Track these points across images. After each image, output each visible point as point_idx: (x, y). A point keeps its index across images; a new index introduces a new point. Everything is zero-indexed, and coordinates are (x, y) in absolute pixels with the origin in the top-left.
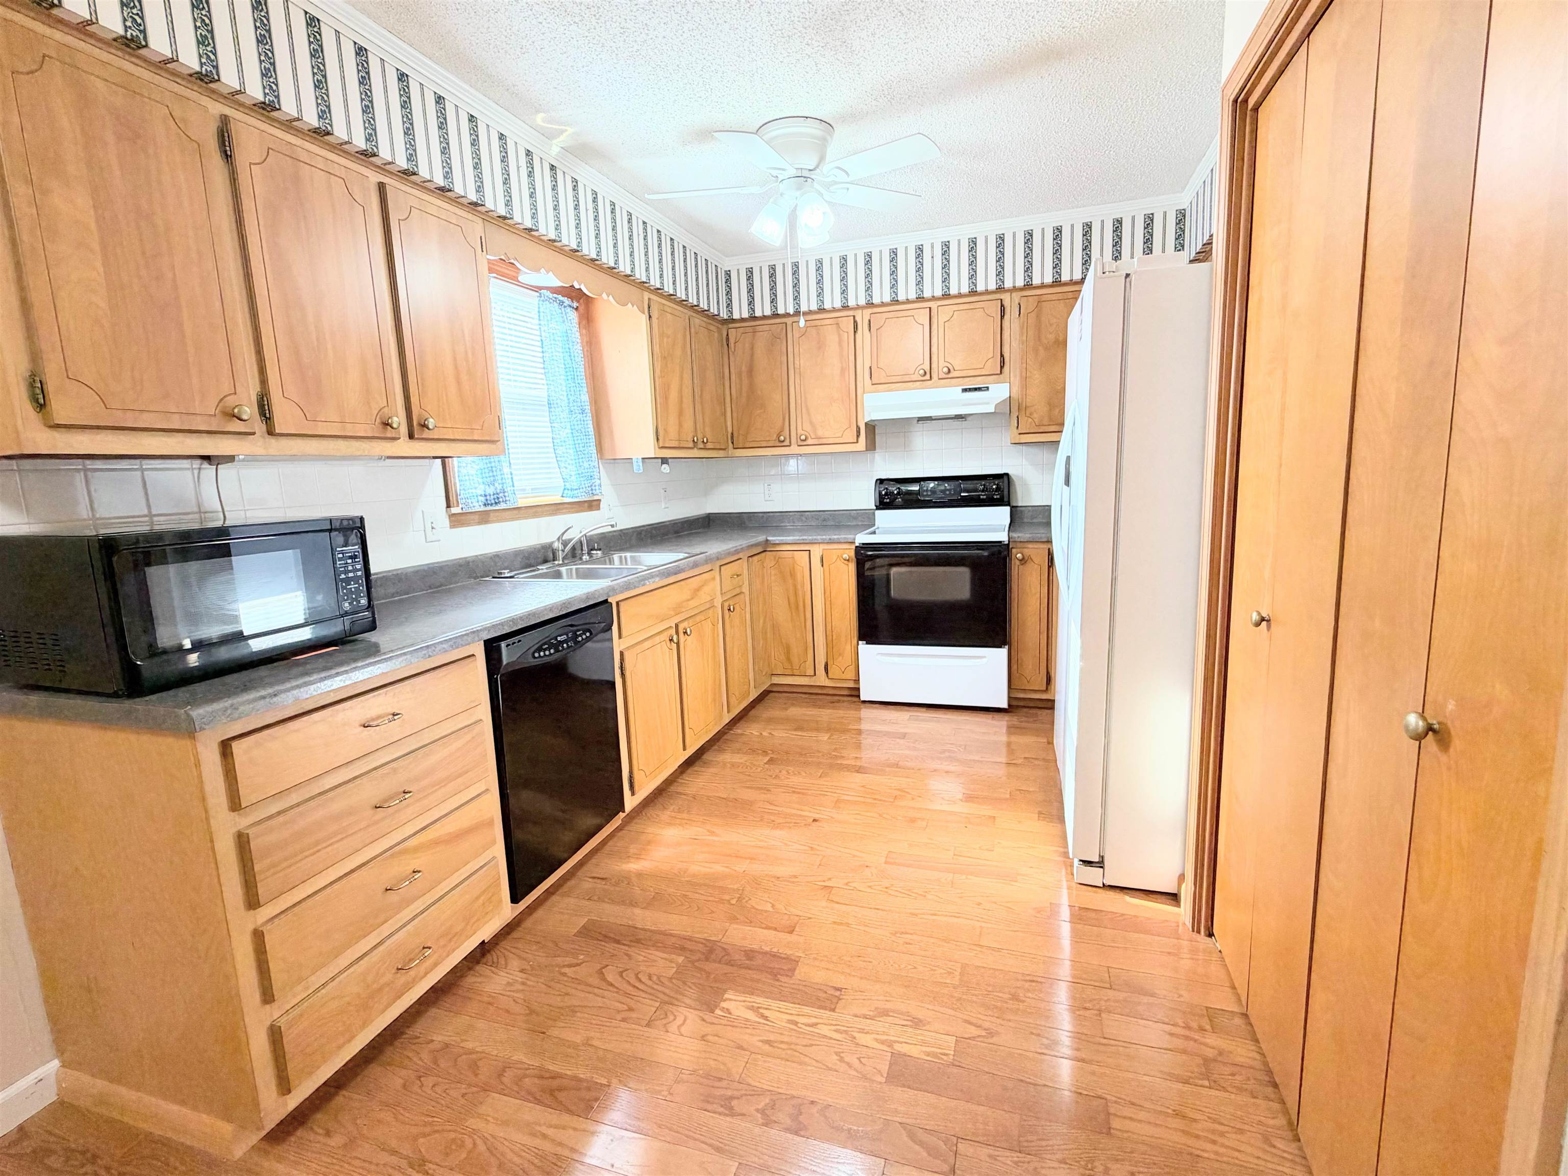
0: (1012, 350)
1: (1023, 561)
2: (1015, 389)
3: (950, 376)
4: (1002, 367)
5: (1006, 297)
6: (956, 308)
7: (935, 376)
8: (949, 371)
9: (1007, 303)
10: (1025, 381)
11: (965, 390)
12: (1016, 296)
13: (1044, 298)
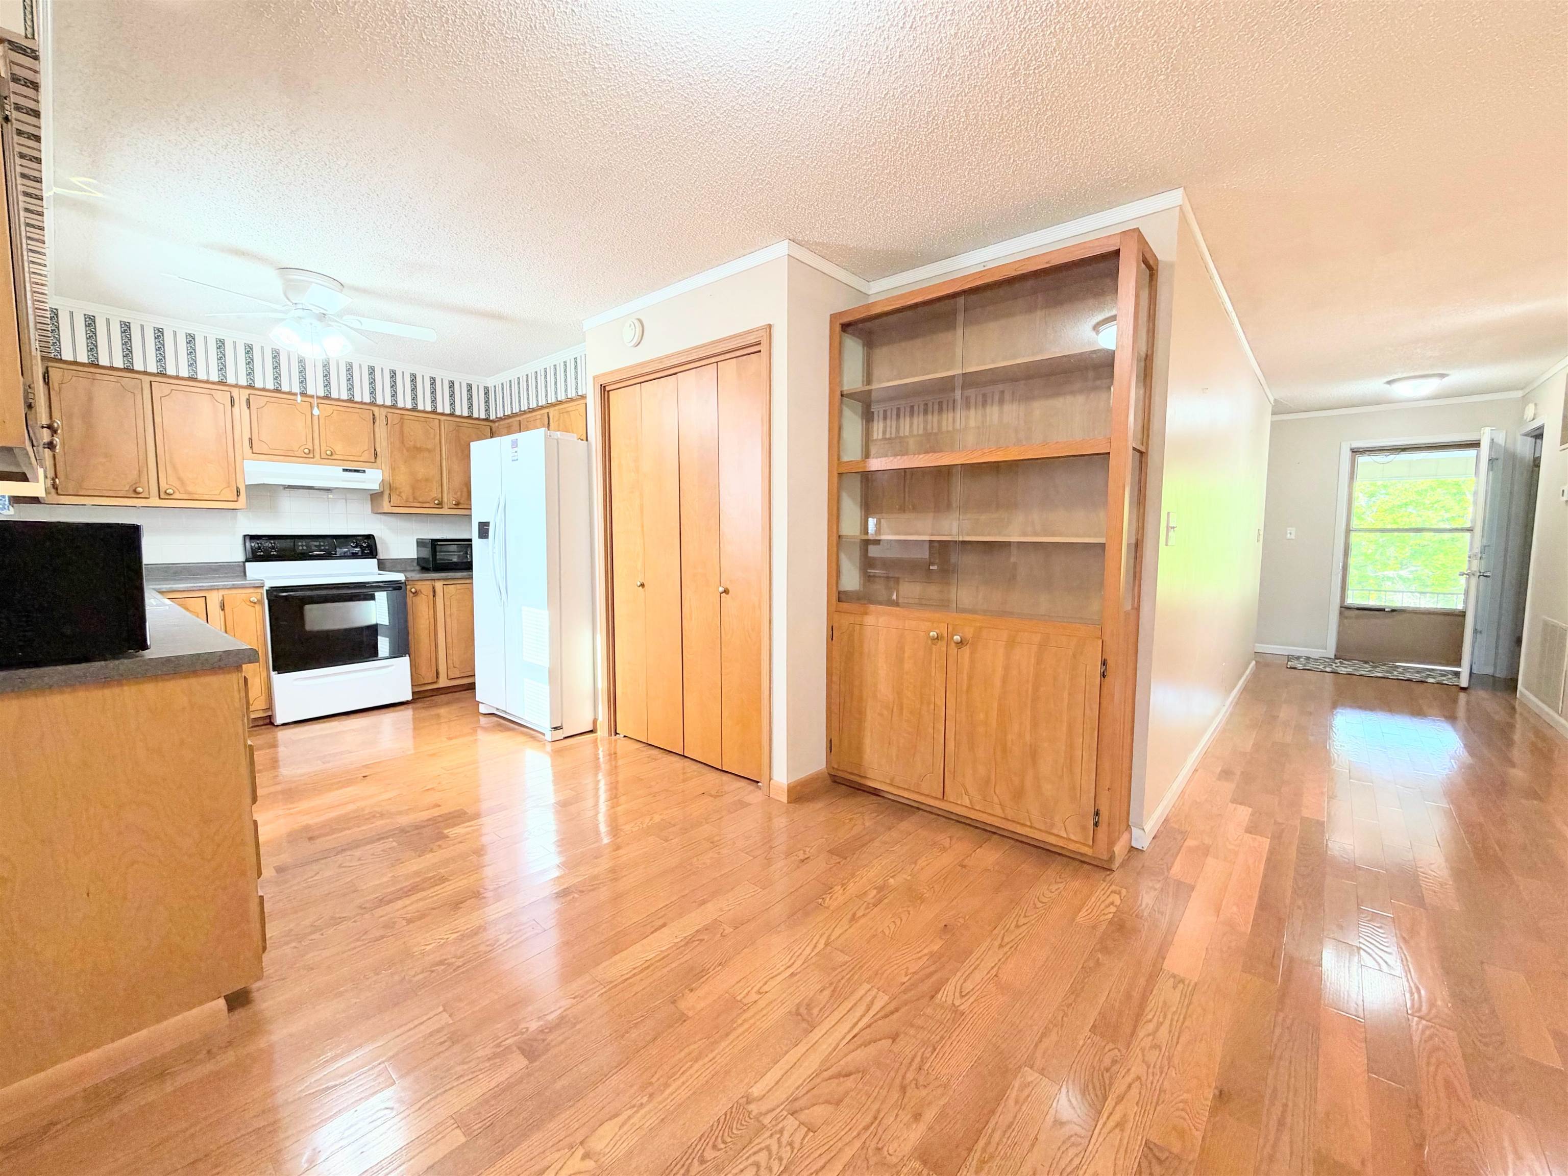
0: (382, 446)
1: (416, 593)
2: (387, 475)
3: (333, 457)
4: (376, 458)
5: (376, 409)
6: (335, 407)
7: (317, 456)
8: (332, 454)
9: (377, 414)
10: (393, 469)
11: (344, 470)
12: (384, 411)
13: (406, 417)
